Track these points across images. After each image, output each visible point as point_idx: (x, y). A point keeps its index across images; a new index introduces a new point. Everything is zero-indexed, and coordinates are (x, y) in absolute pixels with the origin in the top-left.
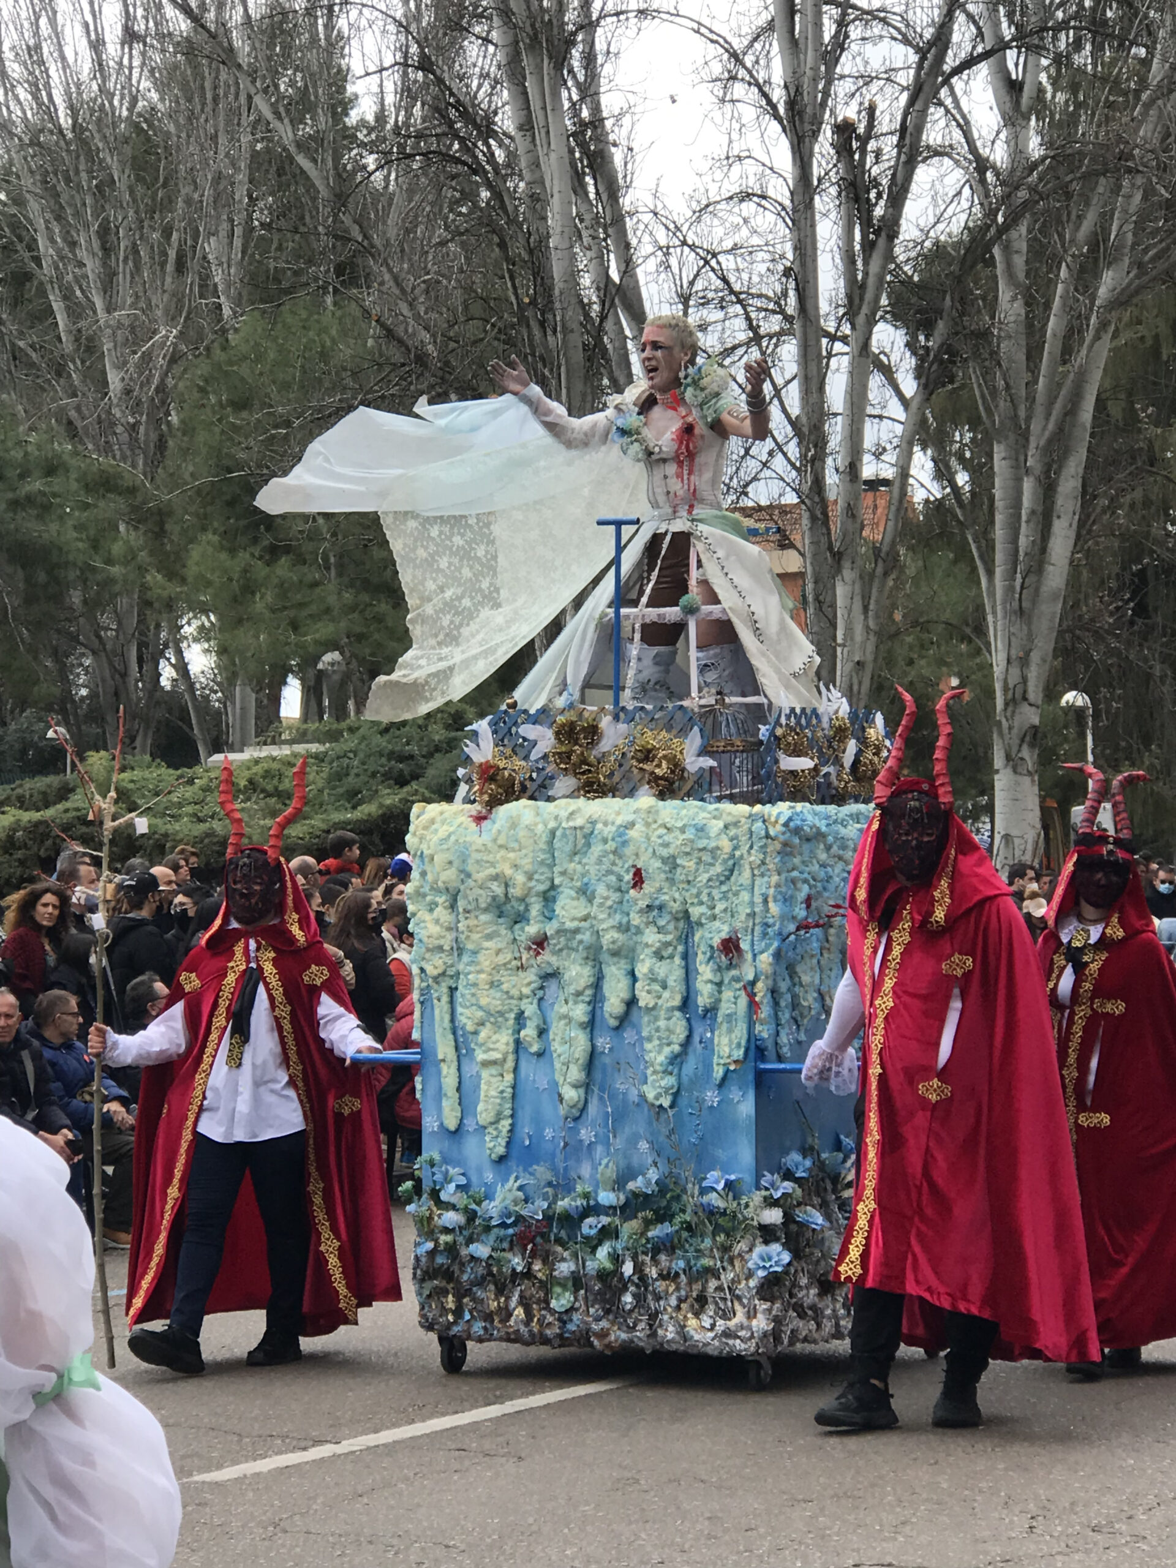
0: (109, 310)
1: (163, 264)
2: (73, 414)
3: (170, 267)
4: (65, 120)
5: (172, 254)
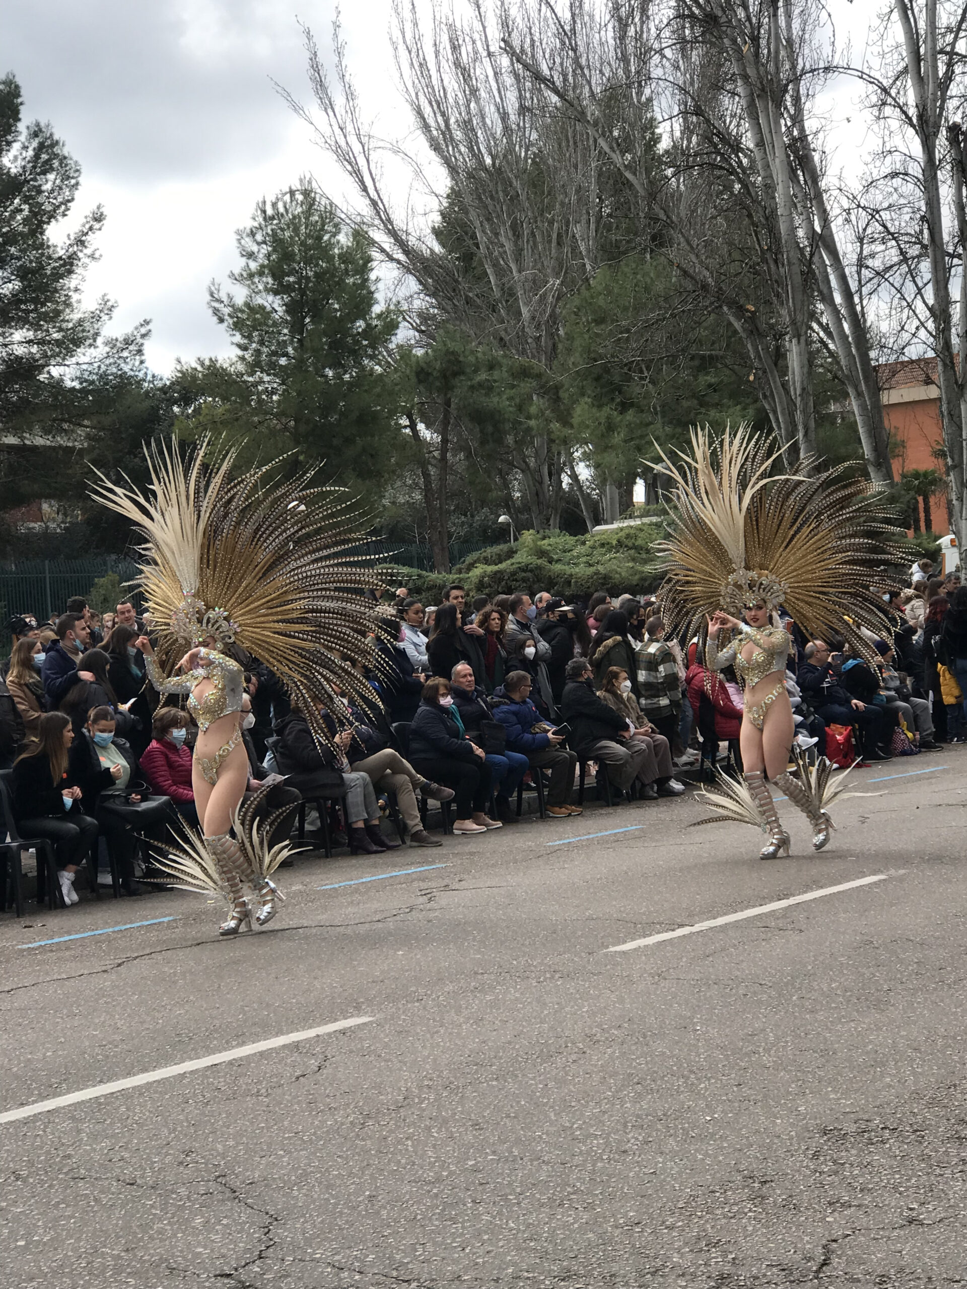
0: (520, 271)
1: (550, 242)
2: (503, 334)
3: (554, 244)
4: (488, 161)
5: (555, 236)
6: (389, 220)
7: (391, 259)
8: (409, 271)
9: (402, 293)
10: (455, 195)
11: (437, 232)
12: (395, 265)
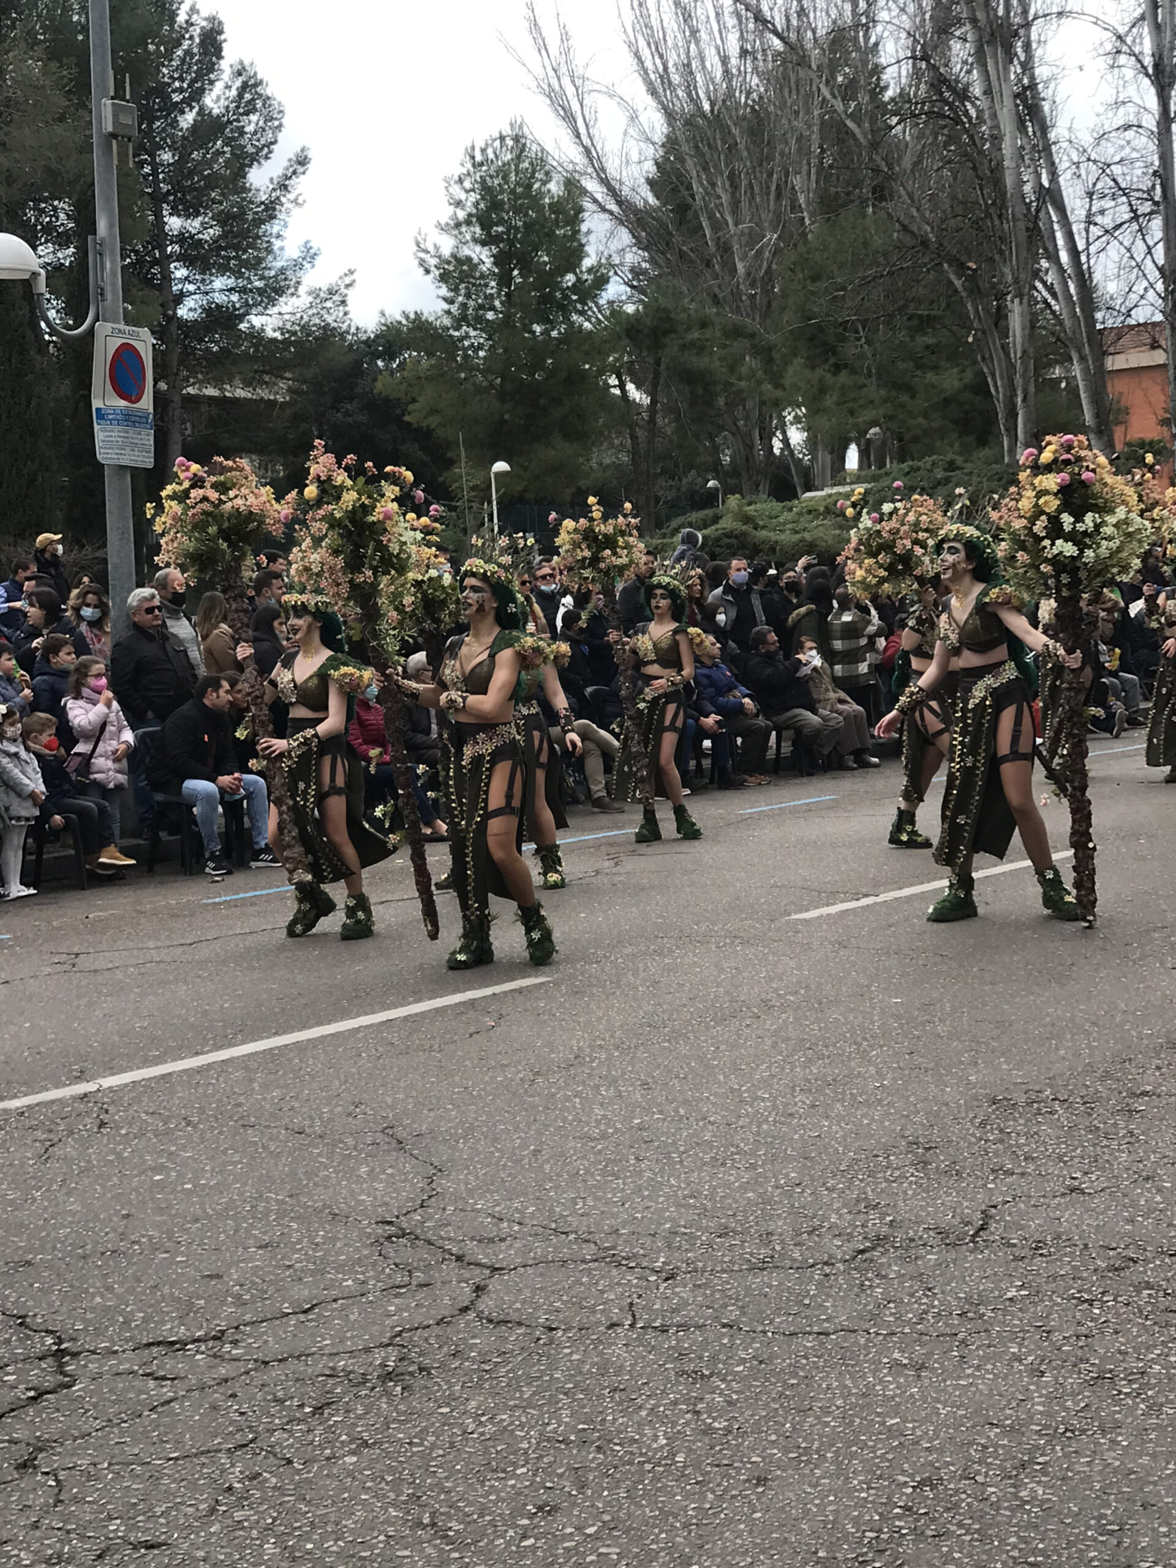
0: (736, 225)
1: (768, 194)
2: (716, 290)
3: (772, 197)
4: (707, 107)
5: (773, 188)
6: (603, 170)
7: (604, 210)
8: (621, 223)
9: (615, 245)
10: (670, 143)
11: (651, 182)
12: (607, 216)
